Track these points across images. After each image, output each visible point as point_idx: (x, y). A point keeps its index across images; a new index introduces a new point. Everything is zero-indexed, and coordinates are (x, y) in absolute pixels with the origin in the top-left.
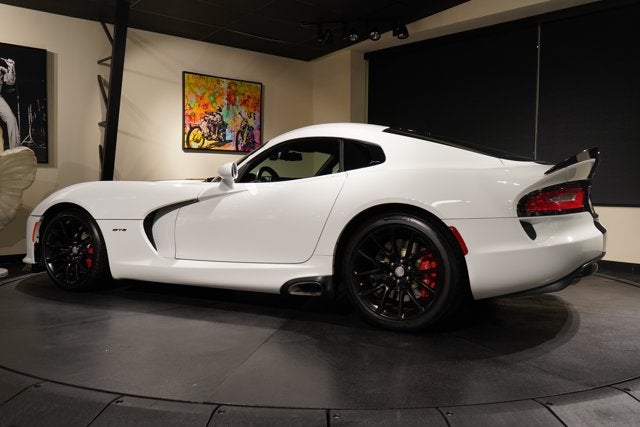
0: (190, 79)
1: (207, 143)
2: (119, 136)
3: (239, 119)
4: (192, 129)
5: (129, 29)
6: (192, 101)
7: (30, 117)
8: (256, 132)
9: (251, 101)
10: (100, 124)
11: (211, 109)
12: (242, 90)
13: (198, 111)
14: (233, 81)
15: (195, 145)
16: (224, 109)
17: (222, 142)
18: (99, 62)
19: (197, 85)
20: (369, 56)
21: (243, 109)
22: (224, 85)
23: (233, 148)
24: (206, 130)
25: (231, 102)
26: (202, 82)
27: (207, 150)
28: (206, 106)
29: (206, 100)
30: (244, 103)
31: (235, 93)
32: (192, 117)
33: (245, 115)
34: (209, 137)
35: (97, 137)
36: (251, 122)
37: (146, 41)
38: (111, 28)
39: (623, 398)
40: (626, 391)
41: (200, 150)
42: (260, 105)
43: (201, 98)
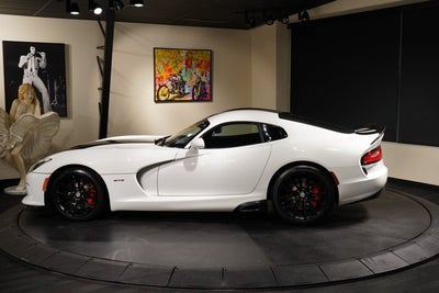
0: (159, 52)
1: (171, 96)
2: (111, 95)
3: (195, 78)
4: (160, 87)
5: (116, 23)
6: (160, 67)
7: (56, 88)
8: (207, 86)
9: (203, 64)
10: (99, 89)
11: (174, 72)
12: (196, 56)
13: (165, 74)
14: (190, 51)
15: (163, 98)
16: (183, 71)
17: (182, 94)
18: (98, 48)
19: (163, 56)
20: (290, 26)
21: (197, 70)
22: (183, 54)
23: (190, 98)
24: (170, 87)
25: (188, 65)
26: (168, 54)
27: (172, 101)
28: (170, 70)
29: (170, 66)
30: (198, 65)
31: (191, 59)
32: (161, 78)
33: (199, 75)
34: (173, 92)
35: (97, 97)
36: (203, 79)
38: (104, 23)
41: (167, 101)
42: (210, 66)
43: (167, 65)
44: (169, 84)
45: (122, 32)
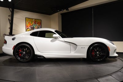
0: (27, 19)
2: (13, 30)
4: (27, 29)
5: (15, 10)
6: (27, 23)
9: (39, 23)
10: (9, 28)
11: (31, 25)
12: (37, 21)
13: (29, 25)
16: (34, 25)
18: (9, 16)
19: (28, 20)
20: (61, 14)
21: (38, 25)
22: (34, 20)
25: (35, 23)
26: (29, 19)
28: (30, 24)
29: (30, 23)
30: (38, 23)
31: (36, 22)
32: (27, 26)
34: (31, 30)
35: (8, 31)
36: (39, 27)
37: (18, 12)
38: (11, 9)
39: (110, 77)
40: (111, 75)
42: (41, 24)
43: (29, 23)
44: (30, 28)
45: (16, 12)
